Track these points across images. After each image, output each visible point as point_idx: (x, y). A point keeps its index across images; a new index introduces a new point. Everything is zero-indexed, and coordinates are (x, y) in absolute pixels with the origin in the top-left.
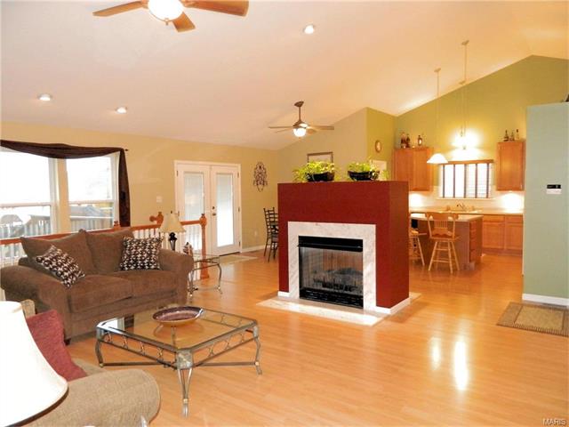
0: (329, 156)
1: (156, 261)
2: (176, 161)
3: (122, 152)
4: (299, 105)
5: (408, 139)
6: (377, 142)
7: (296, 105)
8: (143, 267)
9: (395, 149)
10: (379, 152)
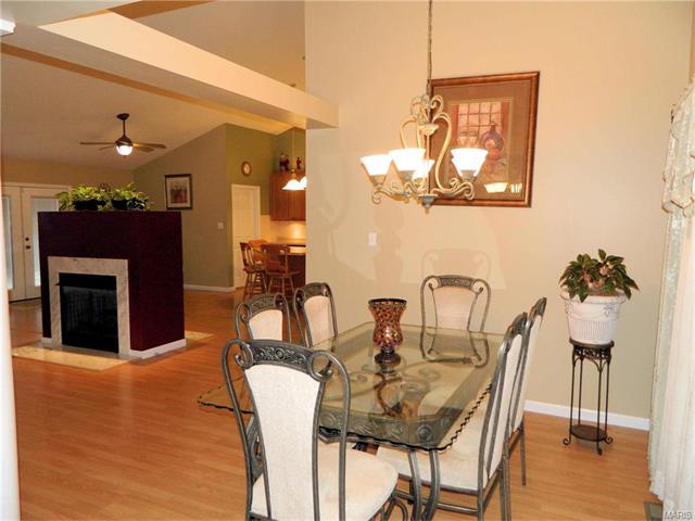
4: (123, 117)
6: (244, 164)
7: (118, 117)
10: (247, 175)
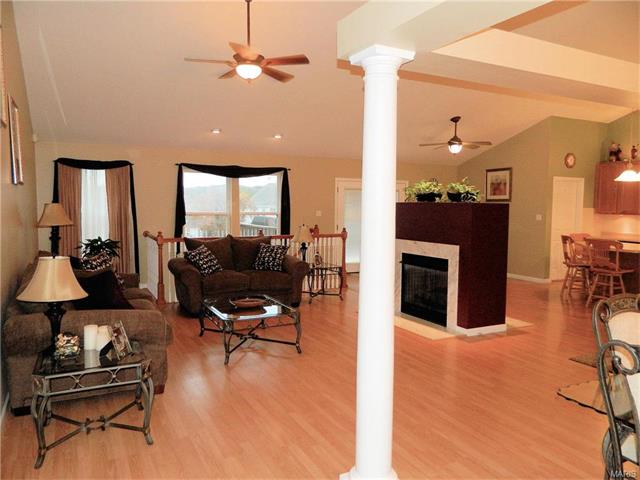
0: (508, 172)
1: (278, 265)
2: (337, 179)
3: (285, 171)
4: (455, 120)
5: (619, 151)
6: (568, 155)
7: (452, 120)
8: (269, 268)
9: (602, 162)
10: (571, 167)
